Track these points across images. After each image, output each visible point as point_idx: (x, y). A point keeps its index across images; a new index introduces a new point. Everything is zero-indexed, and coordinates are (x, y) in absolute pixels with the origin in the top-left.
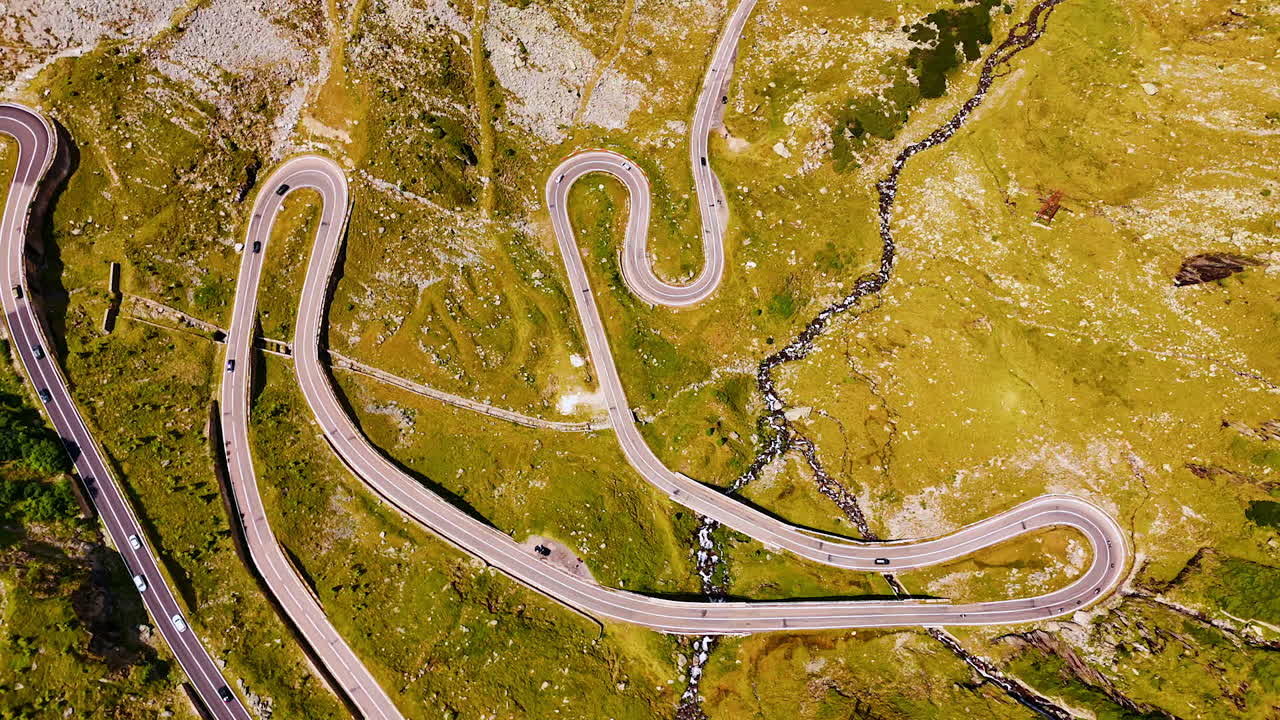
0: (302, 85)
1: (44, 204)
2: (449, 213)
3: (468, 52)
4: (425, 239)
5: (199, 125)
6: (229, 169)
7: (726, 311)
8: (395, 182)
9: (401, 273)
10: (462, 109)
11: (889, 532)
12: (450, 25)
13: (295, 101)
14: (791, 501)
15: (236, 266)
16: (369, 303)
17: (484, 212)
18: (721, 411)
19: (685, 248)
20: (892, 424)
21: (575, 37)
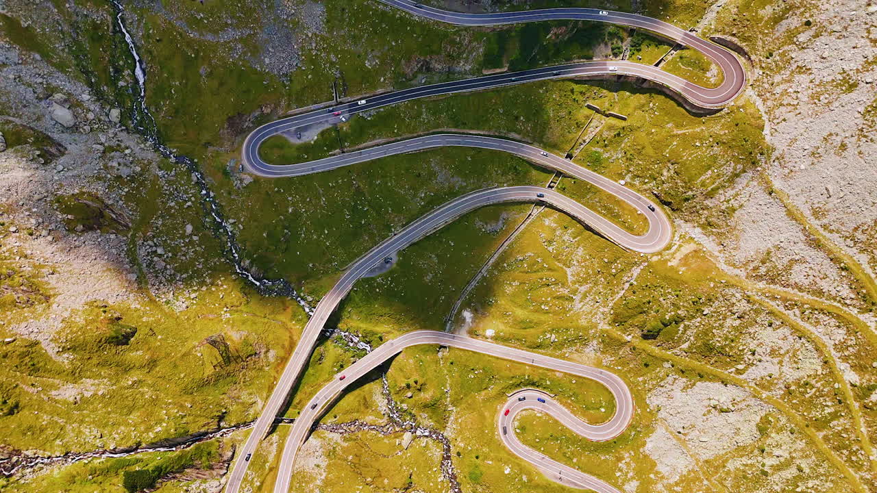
0: (720, 252)
1: (668, 92)
2: (610, 305)
3: (730, 371)
4: (596, 284)
5: (703, 184)
6: (673, 193)
7: (485, 436)
8: (636, 280)
9: (579, 262)
10: (685, 346)
11: (315, 438)
12: (754, 367)
13: (709, 244)
14: (359, 401)
15: (611, 178)
16: (566, 237)
17: (607, 327)
18: (426, 396)
19: (536, 437)
20: (371, 485)
21: (726, 454)
